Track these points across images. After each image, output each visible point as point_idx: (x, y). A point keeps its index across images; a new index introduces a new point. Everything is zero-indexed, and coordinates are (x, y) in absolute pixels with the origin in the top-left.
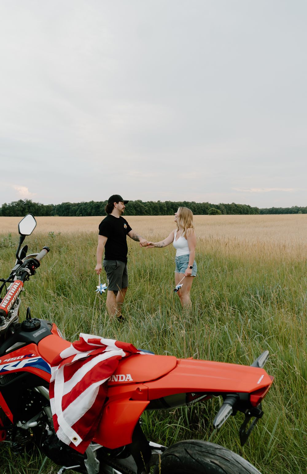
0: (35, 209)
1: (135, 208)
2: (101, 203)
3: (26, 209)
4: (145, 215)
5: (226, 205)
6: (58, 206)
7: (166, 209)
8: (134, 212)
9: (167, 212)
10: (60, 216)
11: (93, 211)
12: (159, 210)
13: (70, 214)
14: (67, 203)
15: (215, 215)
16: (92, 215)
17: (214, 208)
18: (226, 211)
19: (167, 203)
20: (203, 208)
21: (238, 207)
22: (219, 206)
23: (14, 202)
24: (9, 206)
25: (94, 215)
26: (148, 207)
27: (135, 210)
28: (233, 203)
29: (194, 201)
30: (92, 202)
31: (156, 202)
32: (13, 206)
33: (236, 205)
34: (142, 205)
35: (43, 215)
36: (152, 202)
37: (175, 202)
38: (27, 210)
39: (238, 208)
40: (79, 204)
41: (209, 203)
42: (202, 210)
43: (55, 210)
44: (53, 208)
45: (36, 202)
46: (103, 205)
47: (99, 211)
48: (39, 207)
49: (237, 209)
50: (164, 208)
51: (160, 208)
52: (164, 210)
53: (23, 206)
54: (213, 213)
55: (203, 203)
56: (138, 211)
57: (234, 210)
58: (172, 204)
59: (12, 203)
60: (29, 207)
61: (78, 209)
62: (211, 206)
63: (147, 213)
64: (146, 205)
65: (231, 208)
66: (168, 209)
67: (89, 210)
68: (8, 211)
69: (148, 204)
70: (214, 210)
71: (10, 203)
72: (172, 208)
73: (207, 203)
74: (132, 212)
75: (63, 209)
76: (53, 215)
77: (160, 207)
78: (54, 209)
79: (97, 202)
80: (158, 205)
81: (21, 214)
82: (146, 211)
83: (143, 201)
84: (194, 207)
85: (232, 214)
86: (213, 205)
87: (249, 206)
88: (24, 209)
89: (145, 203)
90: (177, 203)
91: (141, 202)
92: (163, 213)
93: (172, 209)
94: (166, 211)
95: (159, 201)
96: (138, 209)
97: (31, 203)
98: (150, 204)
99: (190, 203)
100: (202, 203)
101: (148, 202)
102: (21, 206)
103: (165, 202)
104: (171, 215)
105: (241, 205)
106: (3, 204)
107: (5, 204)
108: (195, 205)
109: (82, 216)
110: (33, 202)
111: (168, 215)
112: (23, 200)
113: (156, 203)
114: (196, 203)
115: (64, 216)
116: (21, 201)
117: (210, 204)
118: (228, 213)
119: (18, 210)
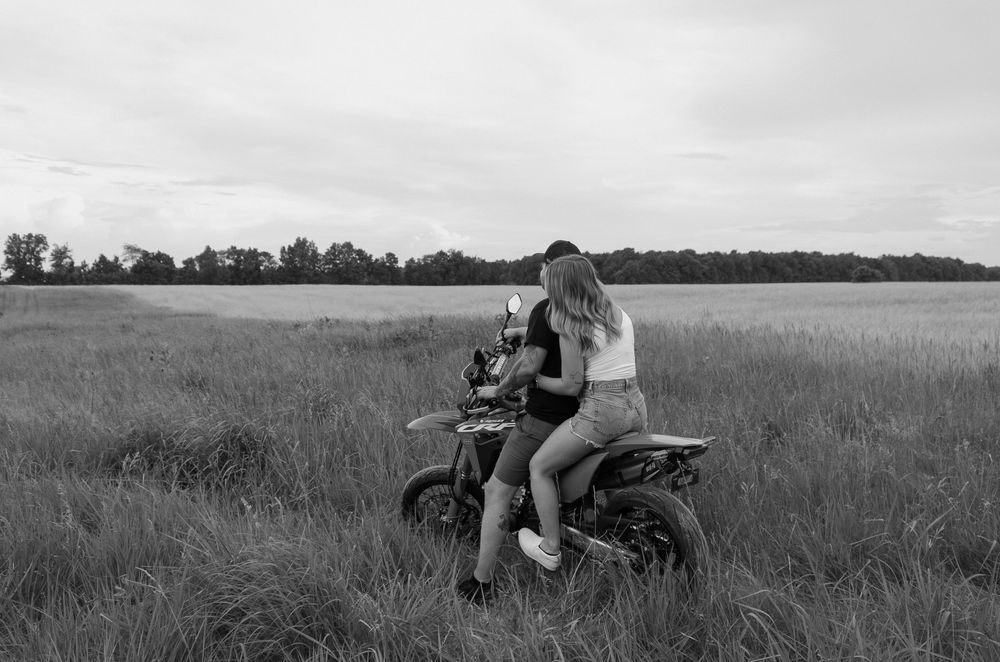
0: (469, 269)
1: (680, 268)
2: (605, 255)
3: (450, 270)
4: (701, 282)
6: (514, 262)
7: (750, 268)
8: (678, 275)
9: (753, 275)
10: (519, 284)
12: (733, 272)
15: (869, 281)
17: (865, 267)
18: (897, 273)
19: (752, 255)
20: (839, 267)
21: (929, 263)
22: (881, 261)
23: (429, 256)
24: (419, 263)
26: (709, 265)
27: (678, 271)
28: (917, 254)
29: (818, 251)
31: (729, 253)
32: (426, 264)
33: (924, 259)
34: (696, 261)
35: (484, 282)
36: (718, 254)
37: (771, 253)
38: (453, 272)
39: (929, 267)
41: (856, 254)
42: (838, 270)
43: (509, 273)
44: (504, 267)
45: (472, 256)
46: (609, 262)
48: (477, 265)
49: (926, 268)
50: (746, 268)
51: (737, 267)
52: (747, 272)
53: (447, 264)
54: (864, 278)
55: (841, 254)
56: (686, 273)
57: (918, 271)
58: (765, 259)
59: (426, 258)
60: (457, 266)
62: (861, 261)
63: (707, 277)
64: (706, 261)
65: (911, 265)
66: (755, 268)
68: (417, 274)
69: (709, 257)
70: (867, 272)
71: (421, 257)
72: (763, 266)
73: (852, 254)
74: (672, 276)
75: (526, 270)
76: (504, 282)
77: (736, 264)
78: (507, 270)
80: (732, 261)
81: (441, 279)
82: (704, 274)
83: (699, 252)
84: (818, 265)
85: (915, 280)
86: (866, 259)
87: (959, 262)
88: (448, 270)
89: (703, 256)
90: (776, 254)
91: (691, 252)
92: (745, 278)
93: (764, 270)
94: (749, 274)
95: (734, 252)
96: (687, 269)
97: (461, 258)
98: (715, 259)
99: (809, 255)
100: (837, 253)
101: (709, 253)
102: (443, 265)
103: (748, 252)
105: (938, 258)
106: (408, 259)
107: (412, 260)
108: (820, 260)
110: (465, 255)
111: (754, 282)
112: (445, 251)
113: (728, 256)
114: (824, 254)
115: (527, 284)
116: (442, 254)
117: (858, 258)
118: (902, 279)
119: (436, 273)
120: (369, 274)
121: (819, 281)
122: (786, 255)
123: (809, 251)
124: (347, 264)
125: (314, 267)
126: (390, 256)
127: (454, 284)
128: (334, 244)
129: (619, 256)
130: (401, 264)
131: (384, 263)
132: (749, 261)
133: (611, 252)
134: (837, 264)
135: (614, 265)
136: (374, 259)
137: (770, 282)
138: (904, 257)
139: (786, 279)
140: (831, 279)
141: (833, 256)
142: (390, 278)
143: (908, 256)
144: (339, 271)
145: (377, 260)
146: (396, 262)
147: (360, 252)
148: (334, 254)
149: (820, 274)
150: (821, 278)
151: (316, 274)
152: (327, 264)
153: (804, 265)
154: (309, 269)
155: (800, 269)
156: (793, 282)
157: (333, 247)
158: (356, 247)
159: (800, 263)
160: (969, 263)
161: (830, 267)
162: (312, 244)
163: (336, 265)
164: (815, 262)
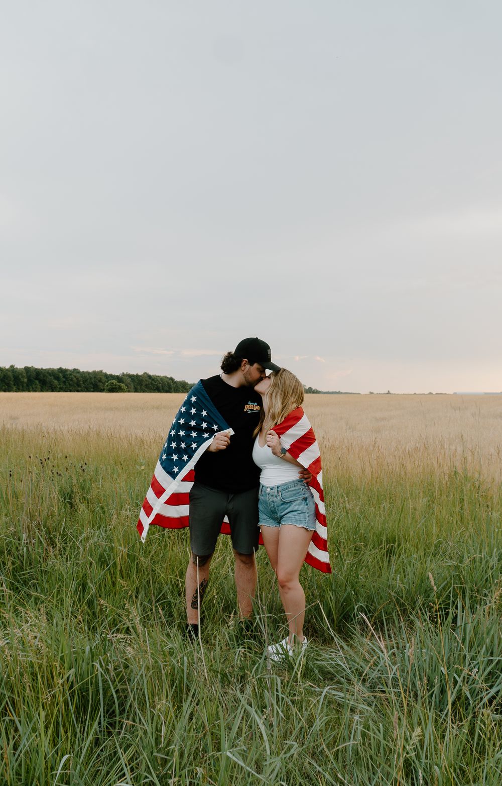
5: (133, 375)
7: (26, 380)
9: (27, 386)
12: (12, 383)
15: (117, 392)
17: (114, 382)
18: (133, 386)
19: (27, 369)
20: (93, 380)
21: (153, 380)
22: (122, 378)
28: (145, 373)
29: (77, 368)
31: (8, 367)
33: (150, 377)
37: (42, 369)
39: (153, 382)
41: (104, 372)
42: (92, 383)
49: (152, 384)
50: (22, 379)
51: (15, 379)
52: (23, 382)
54: (113, 390)
55: (94, 371)
57: (146, 385)
58: (36, 373)
62: (109, 377)
65: (142, 381)
66: (29, 380)
70: (116, 385)
72: (36, 379)
73: (101, 372)
77: (14, 376)
80: (10, 374)
84: (77, 379)
85: (144, 391)
86: (111, 376)
87: (172, 379)
90: (46, 370)
92: (21, 387)
93: (37, 382)
94: (25, 385)
95: (12, 366)
99: (70, 371)
100: (91, 371)
103: (23, 367)
104: (35, 391)
105: (159, 376)
108: (78, 375)
111: (29, 391)
113: (7, 370)
114: (81, 371)
117: (106, 375)
118: (136, 391)
121: (78, 391)
122: (53, 370)
123: (70, 367)
132: (25, 374)
134: (91, 379)
137: (42, 391)
138: (137, 375)
139: (53, 389)
140: (87, 389)
141: (88, 373)
143: (140, 374)
149: (79, 385)
150: (79, 389)
153: (66, 378)
155: (64, 382)
156: (59, 391)
159: (64, 377)
160: (178, 380)
161: (86, 381)
164: (75, 377)
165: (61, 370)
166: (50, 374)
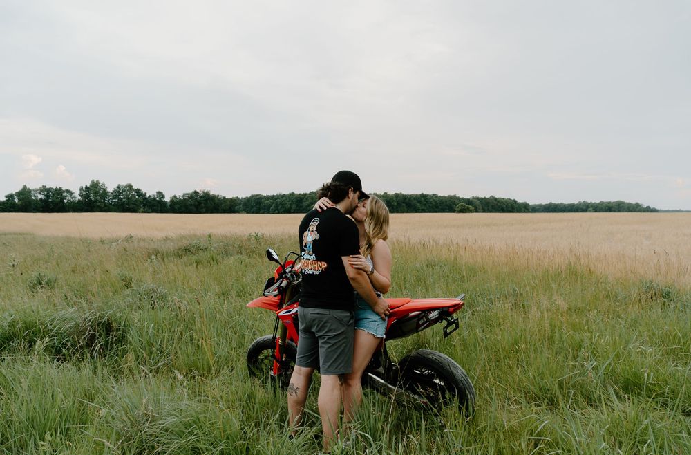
0: (214, 203)
2: (305, 195)
3: (201, 203)
6: (245, 199)
7: (395, 204)
9: (397, 208)
10: (247, 213)
11: (294, 206)
13: (262, 211)
14: (257, 195)
15: (466, 212)
16: (292, 211)
17: (463, 204)
18: (481, 208)
19: (397, 195)
20: (448, 203)
21: (498, 202)
22: (472, 201)
23: (187, 194)
24: (180, 199)
25: (294, 213)
28: (492, 196)
29: (435, 194)
30: (293, 194)
31: (382, 194)
32: (185, 199)
33: (496, 199)
35: (224, 211)
37: (408, 195)
38: (203, 205)
39: (499, 204)
40: (274, 196)
41: (457, 196)
42: (446, 205)
43: (242, 205)
44: (238, 202)
45: (216, 194)
47: (301, 207)
48: (220, 200)
49: (497, 204)
52: (393, 205)
53: (199, 199)
54: (463, 210)
55: (449, 196)
57: (492, 206)
58: (404, 198)
59: (184, 195)
60: (206, 200)
61: (273, 203)
62: (461, 200)
65: (489, 203)
66: (398, 204)
67: (288, 206)
68: (178, 206)
70: (464, 206)
71: (181, 195)
72: (403, 202)
73: (455, 196)
75: (252, 204)
76: (238, 212)
78: (240, 204)
79: (299, 194)
81: (195, 209)
84: (435, 202)
85: (491, 212)
86: (463, 199)
87: (515, 201)
88: (200, 203)
90: (411, 195)
93: (404, 205)
95: (385, 193)
97: (209, 195)
99: (430, 196)
100: (446, 195)
102: (196, 200)
103: (394, 194)
104: (403, 212)
105: (503, 199)
106: (172, 196)
107: (175, 197)
108: (436, 199)
109: (279, 213)
110: (212, 193)
111: (397, 212)
112: (198, 191)
114: (439, 195)
115: (253, 213)
116: (195, 192)
117: (459, 198)
118: (484, 211)
119: (191, 205)
120: (144, 205)
121: (436, 212)
122: (417, 195)
123: (430, 193)
124: (128, 198)
125: (105, 200)
126: (159, 193)
127: (205, 213)
128: (119, 185)
129: (314, 195)
130: (167, 199)
131: (155, 198)
133: (308, 192)
134: (446, 202)
135: (310, 201)
136: (148, 195)
137: (407, 212)
138: (485, 198)
139: (417, 211)
140: (443, 211)
141: (444, 197)
142: (159, 209)
143: (487, 197)
144: (123, 203)
145: (150, 196)
146: (164, 197)
147: (138, 191)
148: (119, 192)
150: (437, 210)
151: (105, 206)
152: (114, 198)
153: (427, 202)
154: (100, 202)
155: (425, 205)
156: (421, 212)
157: (118, 187)
158: (135, 187)
159: (425, 200)
160: (521, 202)
161: (443, 203)
162: (103, 185)
163: (120, 199)
164: (434, 200)
165: (423, 195)
166: (414, 198)
